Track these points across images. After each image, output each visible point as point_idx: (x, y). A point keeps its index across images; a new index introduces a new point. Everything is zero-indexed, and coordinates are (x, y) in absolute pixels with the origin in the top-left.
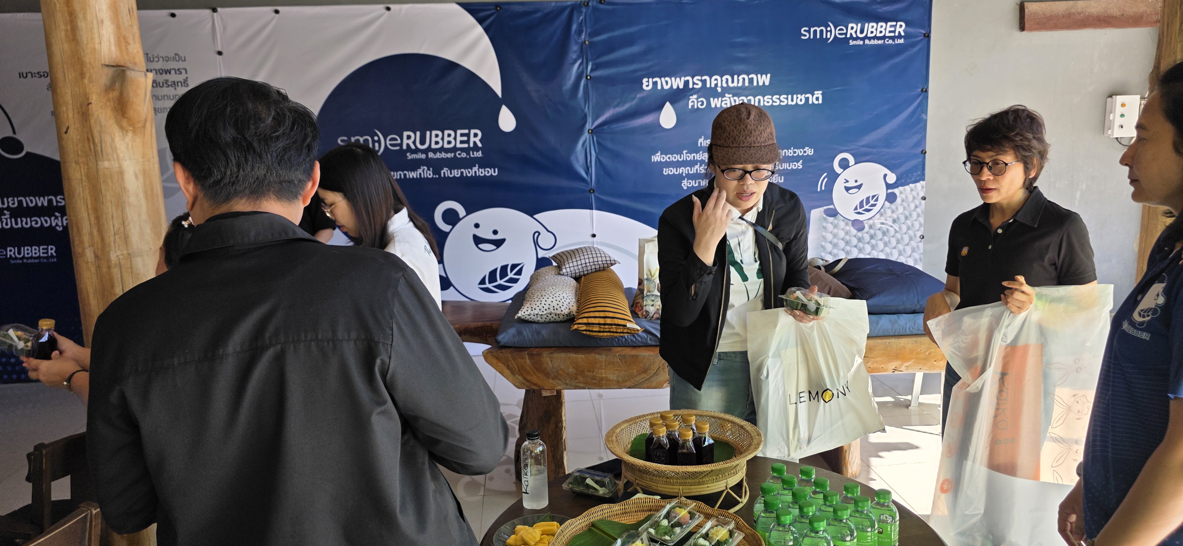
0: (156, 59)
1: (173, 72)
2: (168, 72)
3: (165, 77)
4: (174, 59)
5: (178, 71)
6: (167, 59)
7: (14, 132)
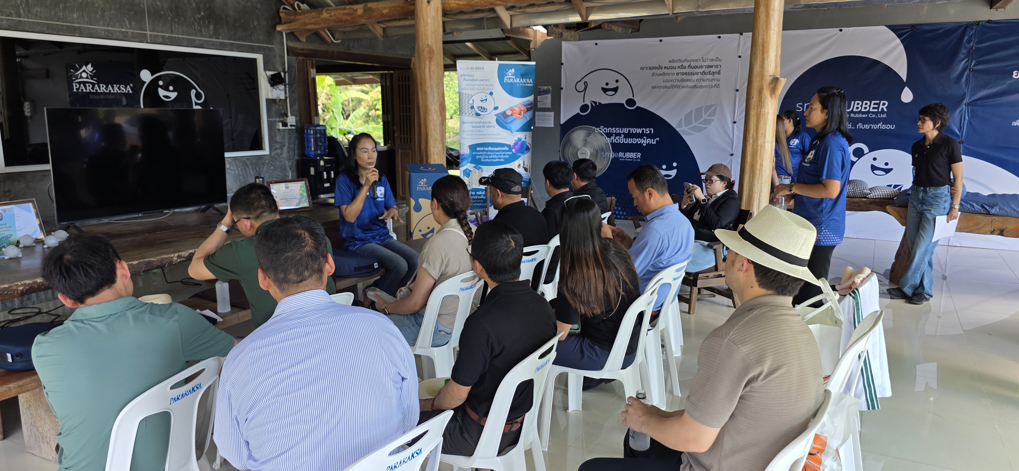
0: (707, 60)
1: (714, 67)
2: (711, 67)
3: (710, 69)
4: (716, 60)
5: (717, 66)
6: (712, 60)
7: (633, 97)
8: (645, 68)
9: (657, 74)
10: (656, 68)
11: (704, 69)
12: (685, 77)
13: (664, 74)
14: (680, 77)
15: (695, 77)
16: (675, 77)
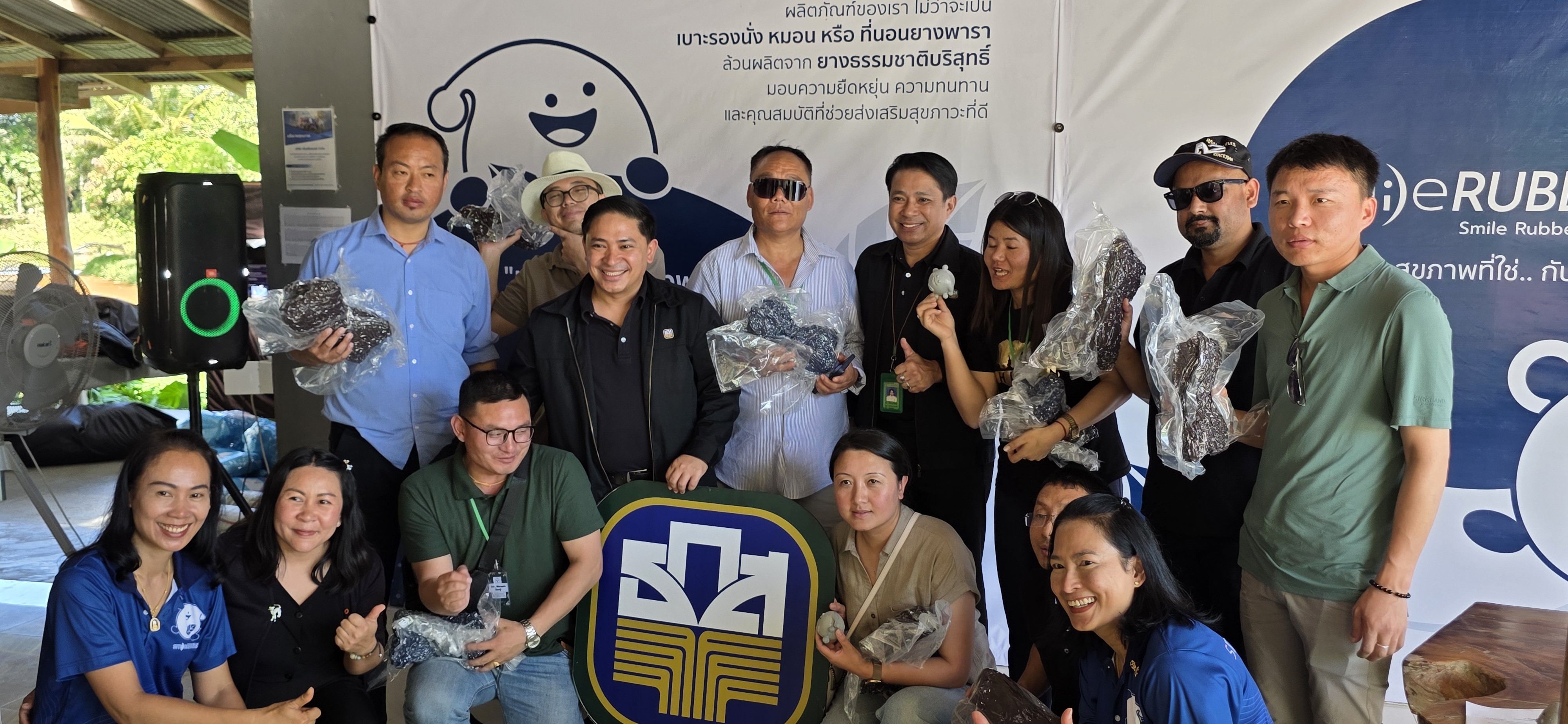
0: (933, 8)
1: (962, 33)
2: (952, 33)
3: (946, 43)
4: (969, 7)
5: (973, 32)
6: (954, 7)
7: (656, 151)
8: (695, 39)
9: (741, 64)
10: (737, 38)
11: (924, 43)
12: (851, 74)
13: (770, 63)
14: (833, 75)
15: (889, 75)
16: (813, 75)
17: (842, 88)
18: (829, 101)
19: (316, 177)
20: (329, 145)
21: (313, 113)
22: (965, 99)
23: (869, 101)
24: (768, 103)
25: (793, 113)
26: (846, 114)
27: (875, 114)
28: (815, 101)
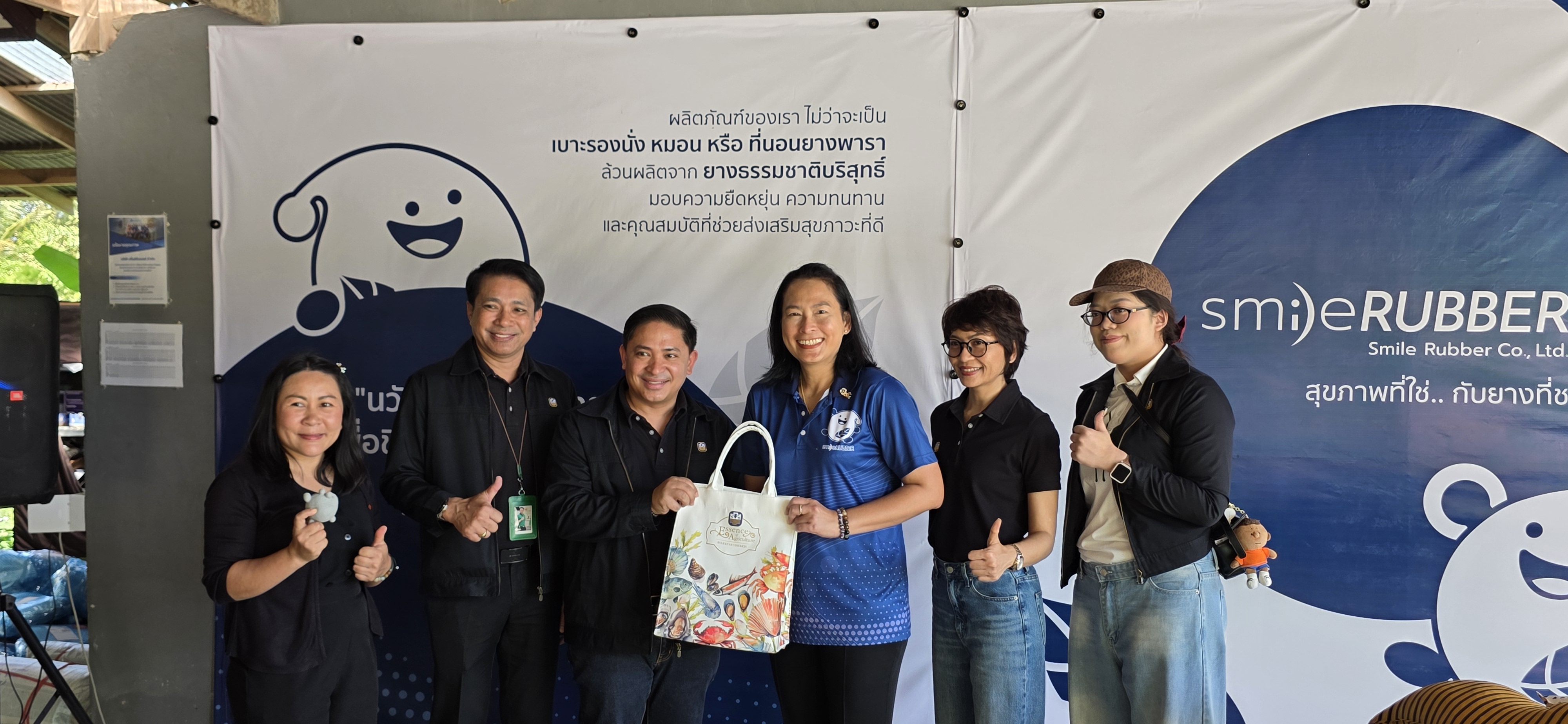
0: (826, 118)
1: (856, 144)
2: (846, 144)
3: (839, 155)
4: (863, 117)
5: (868, 144)
6: (847, 118)
8: (572, 146)
9: (622, 172)
10: (617, 146)
11: (817, 154)
12: (739, 185)
13: (653, 172)
14: (720, 185)
15: (780, 187)
16: (699, 185)
17: (729, 199)
18: (716, 212)
19: (143, 290)
20: (160, 255)
21: (143, 220)
22: (858, 213)
23: (758, 213)
24: (652, 214)
25: (677, 224)
26: (734, 226)
27: (765, 227)
28: (701, 213)
